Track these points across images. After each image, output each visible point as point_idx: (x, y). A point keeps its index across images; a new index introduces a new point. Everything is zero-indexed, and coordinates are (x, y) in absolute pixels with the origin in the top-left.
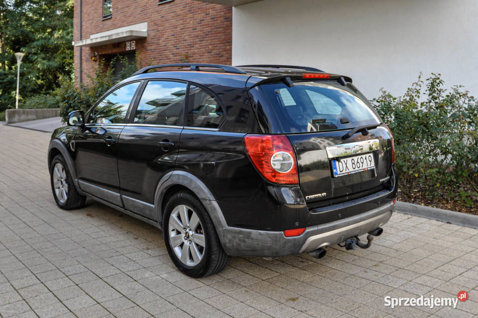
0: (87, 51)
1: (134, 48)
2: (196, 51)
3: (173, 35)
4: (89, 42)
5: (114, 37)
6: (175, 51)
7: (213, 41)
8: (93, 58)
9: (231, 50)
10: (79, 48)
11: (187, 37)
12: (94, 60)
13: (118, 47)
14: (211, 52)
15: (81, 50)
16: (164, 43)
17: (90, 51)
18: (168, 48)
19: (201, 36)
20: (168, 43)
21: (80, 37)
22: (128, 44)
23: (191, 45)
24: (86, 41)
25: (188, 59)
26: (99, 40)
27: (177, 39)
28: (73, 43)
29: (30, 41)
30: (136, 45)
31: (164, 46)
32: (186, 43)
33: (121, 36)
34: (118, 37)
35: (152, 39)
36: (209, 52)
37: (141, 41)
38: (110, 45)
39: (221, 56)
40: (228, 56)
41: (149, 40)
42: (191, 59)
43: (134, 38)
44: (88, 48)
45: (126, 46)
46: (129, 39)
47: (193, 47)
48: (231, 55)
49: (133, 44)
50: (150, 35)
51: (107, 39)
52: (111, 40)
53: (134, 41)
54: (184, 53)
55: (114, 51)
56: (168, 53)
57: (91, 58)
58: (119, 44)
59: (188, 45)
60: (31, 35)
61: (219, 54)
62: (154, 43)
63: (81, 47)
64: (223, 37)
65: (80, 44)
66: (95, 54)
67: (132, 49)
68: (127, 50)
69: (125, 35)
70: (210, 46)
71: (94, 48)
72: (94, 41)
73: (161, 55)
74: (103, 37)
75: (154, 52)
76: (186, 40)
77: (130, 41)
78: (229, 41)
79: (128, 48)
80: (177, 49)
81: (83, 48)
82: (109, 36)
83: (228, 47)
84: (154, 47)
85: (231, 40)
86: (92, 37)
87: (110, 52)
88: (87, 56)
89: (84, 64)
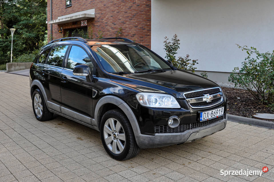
0: (56, 27)
1: (86, 25)
2: (127, 26)
3: (112, 16)
4: (57, 21)
5: (74, 18)
6: (113, 26)
7: (138, 19)
8: (60, 31)
9: (151, 25)
10: (51, 25)
11: (121, 18)
12: (60, 32)
13: (76, 24)
14: (137, 27)
15: (52, 26)
16: (106, 22)
17: (58, 27)
18: (108, 24)
19: (130, 17)
20: (109, 21)
21: (51, 18)
22: (82, 22)
23: (123, 22)
24: (55, 20)
25: (122, 31)
26: (64, 20)
27: (114, 19)
28: (47, 22)
29: (18, 21)
30: (88, 23)
31: (106, 23)
32: (120, 21)
33: (78, 17)
34: (76, 18)
35: (98, 19)
36: (135, 27)
37: (90, 20)
38: (70, 23)
39: (143, 29)
40: (148, 29)
41: (96, 19)
42: (124, 31)
43: (86, 18)
44: (56, 25)
45: (81, 23)
46: (83, 19)
47: (125, 23)
48: (150, 29)
49: (86, 22)
50: (96, 17)
51: (69, 19)
52: (72, 20)
53: (86, 21)
54: (119, 27)
55: (73, 27)
56: (108, 27)
57: (59, 31)
58: (76, 22)
59: (122, 22)
60: (19, 18)
61: (143, 28)
62: (99, 21)
63: (52, 24)
64: (145, 17)
65: (52, 22)
66: (61, 29)
67: (85, 25)
68: (82, 26)
69: (81, 17)
70: (136, 23)
71: (61, 25)
72: (61, 21)
73: (104, 29)
74: (66, 18)
75: (99, 27)
76: (120, 19)
77: (84, 20)
78: (149, 20)
79: (82, 25)
80: (115, 25)
81: (53, 25)
82: (70, 17)
83: (148, 24)
84: (99, 24)
85: (151, 19)
86: (59, 18)
87: (71, 27)
88: (56, 30)
89: (54, 35)
